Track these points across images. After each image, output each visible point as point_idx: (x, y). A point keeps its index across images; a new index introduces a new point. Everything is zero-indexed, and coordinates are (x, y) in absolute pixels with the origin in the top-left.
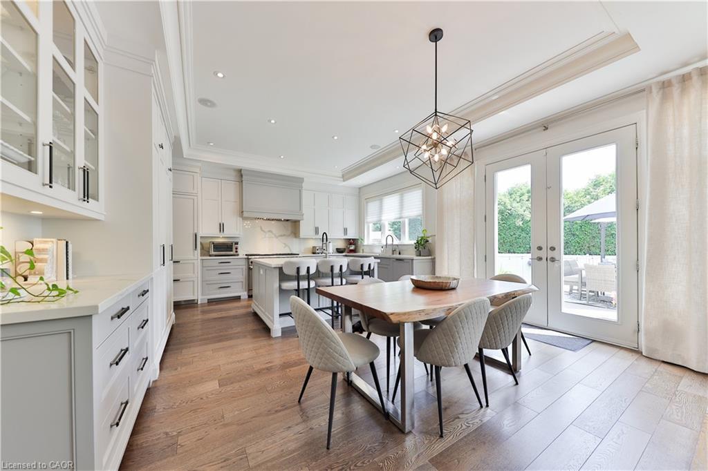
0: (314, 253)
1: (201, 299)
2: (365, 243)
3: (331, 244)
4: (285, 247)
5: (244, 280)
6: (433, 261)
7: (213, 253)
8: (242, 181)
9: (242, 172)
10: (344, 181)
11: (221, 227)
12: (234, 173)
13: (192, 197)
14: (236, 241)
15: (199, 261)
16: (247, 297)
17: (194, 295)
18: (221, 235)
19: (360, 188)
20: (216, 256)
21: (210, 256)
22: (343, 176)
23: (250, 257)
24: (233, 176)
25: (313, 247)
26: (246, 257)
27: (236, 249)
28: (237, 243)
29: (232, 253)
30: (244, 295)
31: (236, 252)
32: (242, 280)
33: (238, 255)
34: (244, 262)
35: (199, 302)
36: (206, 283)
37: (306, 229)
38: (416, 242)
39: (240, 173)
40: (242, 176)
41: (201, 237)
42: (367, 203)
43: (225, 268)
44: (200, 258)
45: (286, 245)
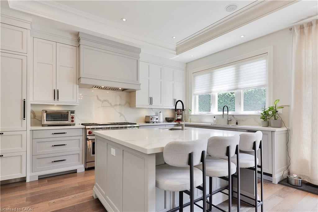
0: (147, 122)
1: (30, 176)
2: (193, 113)
3: (161, 113)
4: (120, 116)
5: (81, 152)
6: (288, 133)
7: (46, 122)
8: (79, 46)
9: (80, 36)
10: (177, 54)
11: (56, 94)
12: (70, 37)
13: (22, 57)
14: (72, 109)
15: (29, 132)
16: (84, 170)
17: (21, 172)
18: (56, 103)
19: (187, 63)
20: (49, 126)
21: (43, 126)
22: (177, 49)
23: (87, 127)
24: (69, 39)
25: (146, 116)
26: (83, 127)
27: (72, 118)
28: (73, 112)
29: (66, 122)
30: (81, 168)
31: (72, 121)
32: (78, 152)
33: (74, 125)
34: (81, 133)
35: (28, 180)
36: (36, 158)
37: (141, 99)
38: (262, 112)
39: (77, 37)
40: (79, 40)
41: (32, 105)
42: (195, 76)
43: (59, 140)
44: (30, 128)
45: (121, 114)
